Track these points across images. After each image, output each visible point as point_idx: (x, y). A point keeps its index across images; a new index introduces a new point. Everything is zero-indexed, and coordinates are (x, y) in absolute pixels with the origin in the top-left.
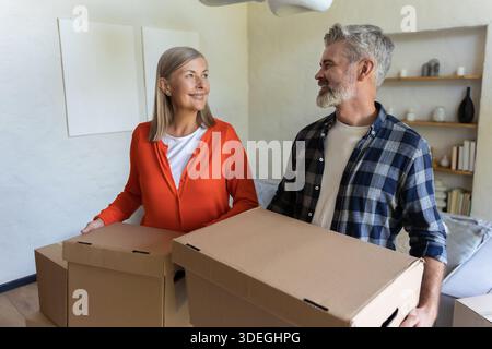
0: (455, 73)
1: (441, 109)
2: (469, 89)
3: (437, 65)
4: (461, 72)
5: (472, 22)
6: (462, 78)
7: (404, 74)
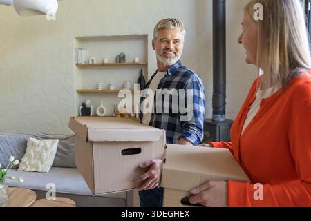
0: (134, 61)
1: (128, 83)
2: (142, 70)
3: (124, 56)
4: (137, 60)
5: (140, 32)
6: (138, 64)
7: (106, 61)
